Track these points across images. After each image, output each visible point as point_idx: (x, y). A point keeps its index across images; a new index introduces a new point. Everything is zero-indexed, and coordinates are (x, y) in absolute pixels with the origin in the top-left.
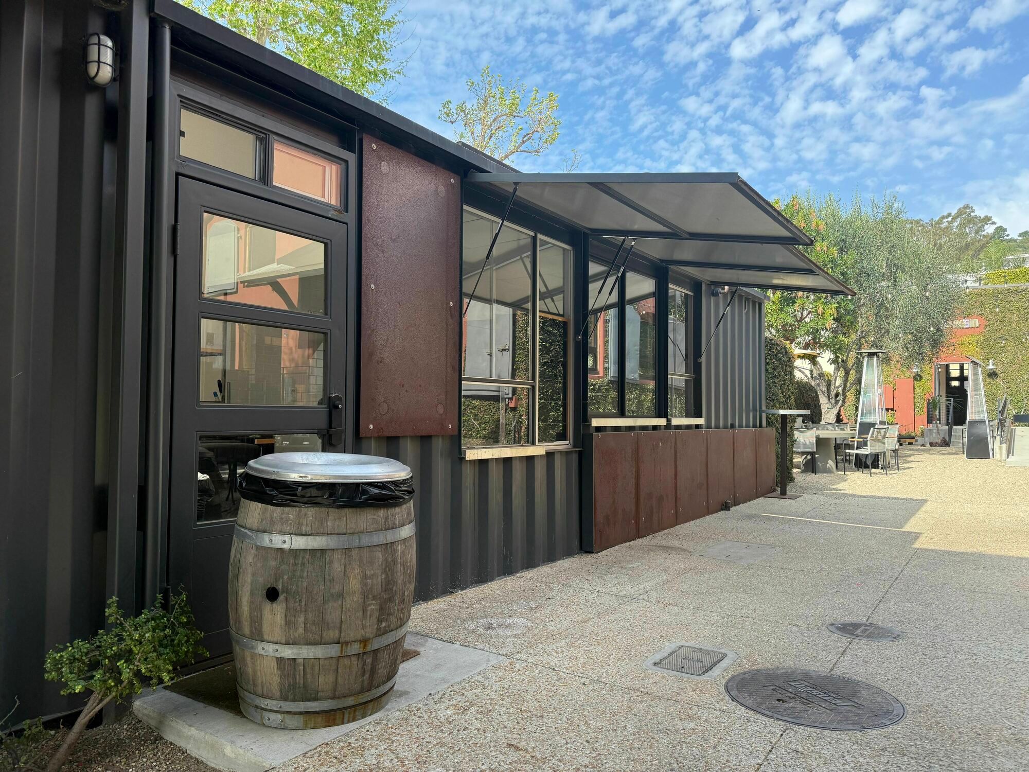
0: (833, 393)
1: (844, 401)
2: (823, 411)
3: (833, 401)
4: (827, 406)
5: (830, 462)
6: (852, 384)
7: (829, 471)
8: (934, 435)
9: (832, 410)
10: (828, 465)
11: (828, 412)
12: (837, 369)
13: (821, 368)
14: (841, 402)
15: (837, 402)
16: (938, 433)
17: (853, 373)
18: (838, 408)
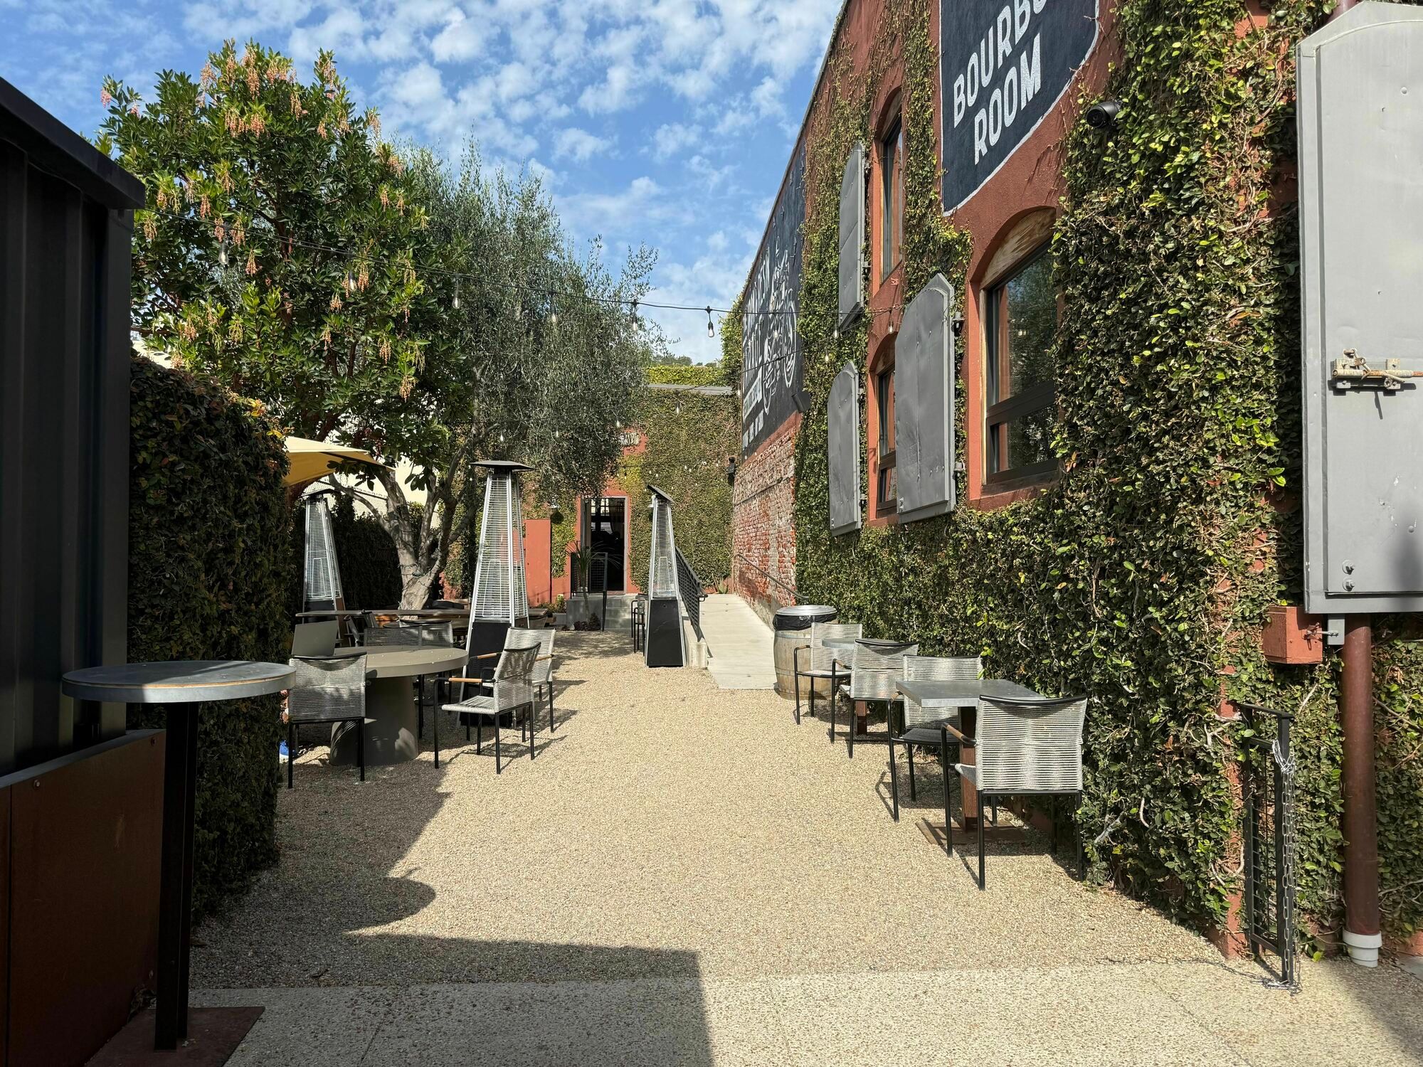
0: (426, 543)
1: (444, 562)
2: (405, 580)
3: (423, 560)
4: (412, 570)
5: (404, 733)
6: (460, 528)
7: (402, 757)
8: (581, 610)
9: (421, 579)
10: (398, 743)
11: (414, 583)
12: (432, 499)
13: (403, 497)
14: (438, 562)
15: (431, 562)
16: (587, 607)
17: (460, 508)
18: (433, 575)
